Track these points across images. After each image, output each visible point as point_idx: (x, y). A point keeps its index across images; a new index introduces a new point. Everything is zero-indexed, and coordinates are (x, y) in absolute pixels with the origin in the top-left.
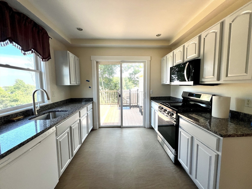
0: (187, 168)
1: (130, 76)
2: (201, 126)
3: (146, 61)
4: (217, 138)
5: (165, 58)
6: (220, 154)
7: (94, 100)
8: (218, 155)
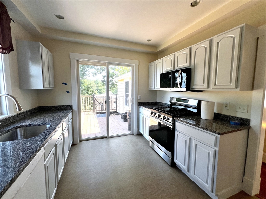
0: (185, 167)
1: (104, 79)
2: (200, 128)
3: (134, 65)
4: (215, 136)
5: (153, 64)
6: (217, 149)
7: (73, 108)
8: (216, 150)
